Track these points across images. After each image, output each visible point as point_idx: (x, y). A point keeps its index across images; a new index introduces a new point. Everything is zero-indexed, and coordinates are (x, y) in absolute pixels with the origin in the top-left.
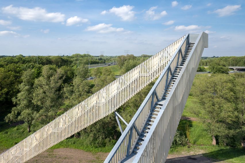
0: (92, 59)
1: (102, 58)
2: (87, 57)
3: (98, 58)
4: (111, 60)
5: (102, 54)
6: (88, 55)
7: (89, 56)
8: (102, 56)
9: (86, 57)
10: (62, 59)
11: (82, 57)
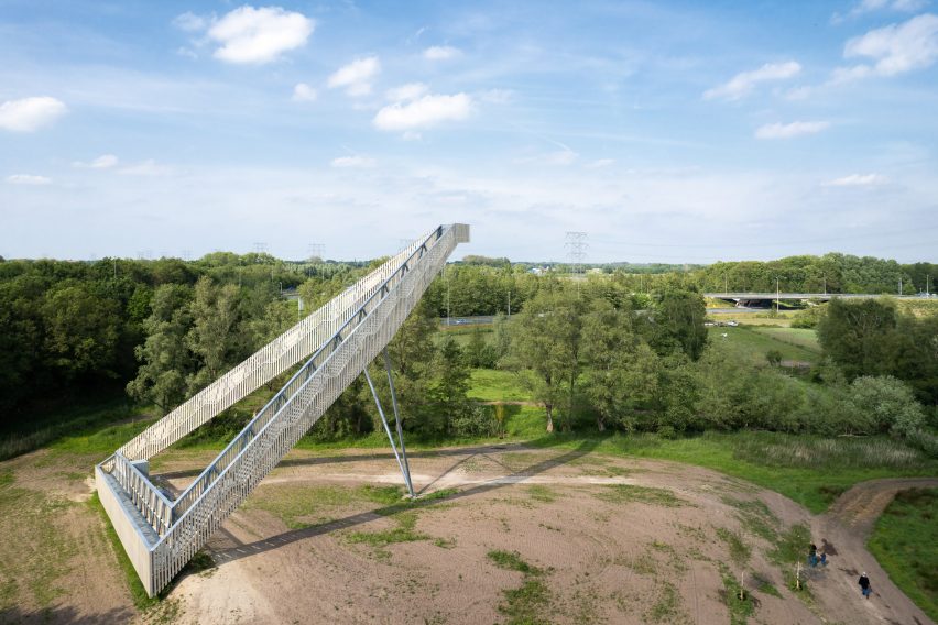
0: (282, 271)
1: (318, 267)
2: (261, 263)
3: (301, 268)
4: (351, 277)
5: (316, 255)
6: (264, 256)
7: (270, 261)
8: (318, 261)
9: (255, 263)
10: (184, 269)
11: (244, 264)
